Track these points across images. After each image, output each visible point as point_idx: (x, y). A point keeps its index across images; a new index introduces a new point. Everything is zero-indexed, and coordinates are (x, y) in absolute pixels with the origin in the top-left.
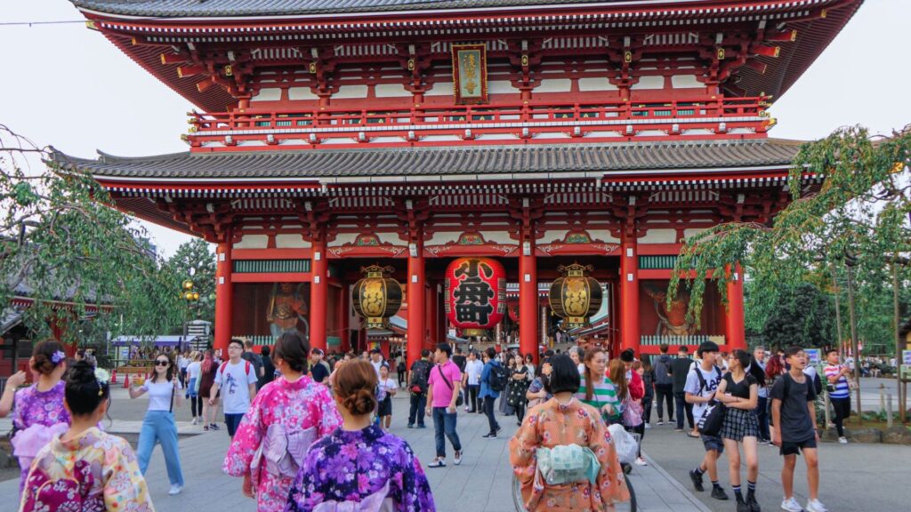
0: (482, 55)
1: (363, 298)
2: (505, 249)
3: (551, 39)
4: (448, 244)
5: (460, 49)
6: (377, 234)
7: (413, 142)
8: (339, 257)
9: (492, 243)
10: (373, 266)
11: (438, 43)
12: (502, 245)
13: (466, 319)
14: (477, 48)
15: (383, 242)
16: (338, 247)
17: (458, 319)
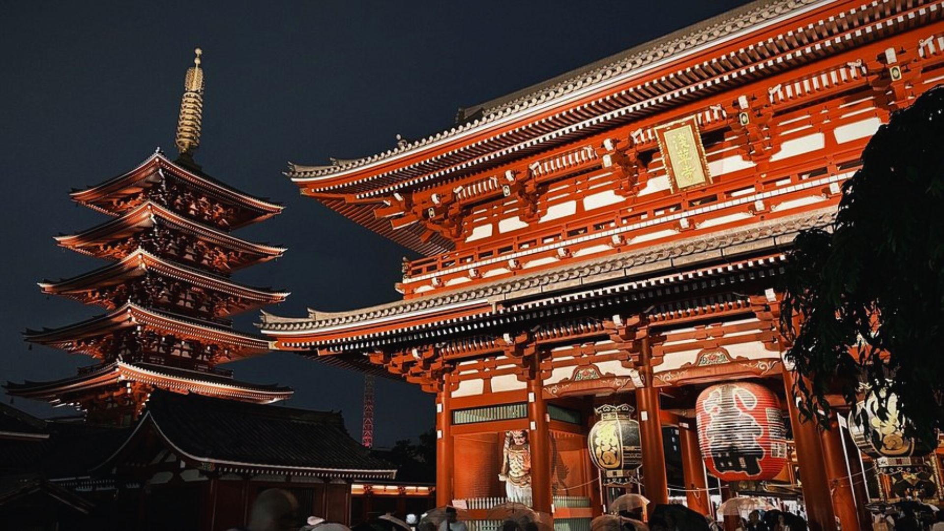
0: (694, 130)
1: (595, 446)
2: (760, 366)
3: (780, 86)
4: (683, 369)
5: (664, 130)
6: (597, 364)
7: (618, 249)
8: (556, 396)
9: (741, 360)
10: (606, 406)
11: (640, 131)
12: (756, 361)
13: (727, 468)
14: (687, 123)
15: (604, 373)
16: (553, 385)
17: (717, 468)
